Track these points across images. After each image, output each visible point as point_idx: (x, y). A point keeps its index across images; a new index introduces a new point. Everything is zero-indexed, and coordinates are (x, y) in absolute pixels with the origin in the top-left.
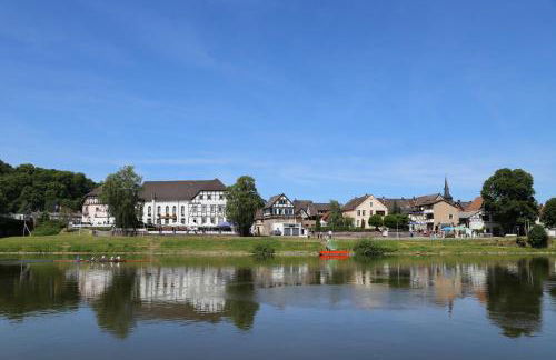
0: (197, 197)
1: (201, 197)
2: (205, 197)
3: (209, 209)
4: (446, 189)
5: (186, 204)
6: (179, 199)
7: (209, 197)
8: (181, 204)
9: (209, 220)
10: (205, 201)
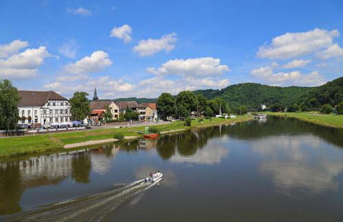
0: (47, 104)
1: (49, 104)
2: (51, 104)
3: (54, 112)
4: (95, 93)
5: (38, 109)
6: (32, 105)
7: (54, 104)
8: (35, 109)
9: (54, 119)
10: (51, 107)
